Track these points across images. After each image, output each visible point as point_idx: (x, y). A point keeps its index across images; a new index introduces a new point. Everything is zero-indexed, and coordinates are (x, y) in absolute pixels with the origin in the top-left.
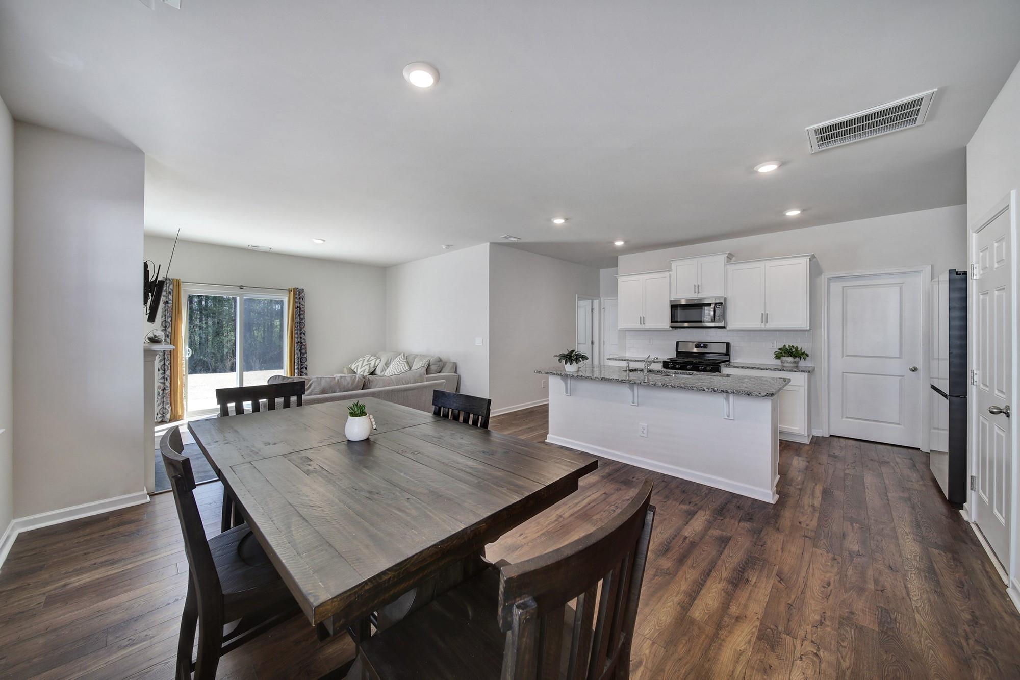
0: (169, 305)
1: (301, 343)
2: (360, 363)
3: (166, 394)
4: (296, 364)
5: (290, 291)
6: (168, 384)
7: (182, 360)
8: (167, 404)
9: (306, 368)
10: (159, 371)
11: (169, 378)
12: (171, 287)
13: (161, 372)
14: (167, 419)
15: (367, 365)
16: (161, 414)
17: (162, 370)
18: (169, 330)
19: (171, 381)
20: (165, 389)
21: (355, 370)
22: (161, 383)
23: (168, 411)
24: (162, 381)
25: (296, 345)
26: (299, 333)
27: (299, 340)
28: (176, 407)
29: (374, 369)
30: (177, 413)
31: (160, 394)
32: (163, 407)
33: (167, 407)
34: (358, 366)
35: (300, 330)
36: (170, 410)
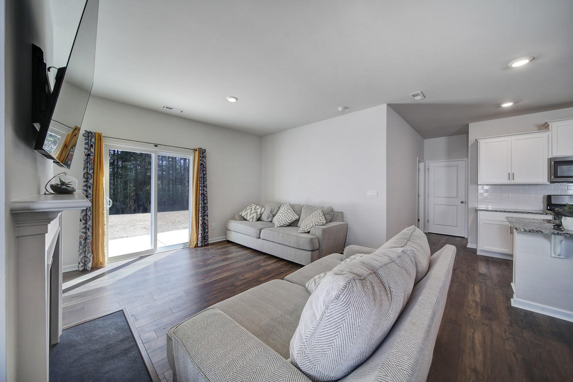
0: (91, 157)
1: (204, 195)
2: (249, 211)
3: (88, 243)
4: (200, 212)
5: (195, 150)
6: (89, 233)
7: (103, 210)
8: (89, 253)
9: (207, 216)
10: (81, 221)
11: (90, 229)
12: (93, 140)
13: (83, 222)
14: (89, 267)
15: (255, 212)
16: (83, 263)
17: (84, 220)
18: (91, 181)
19: (93, 230)
20: (87, 238)
21: (245, 217)
22: (83, 232)
23: (90, 260)
24: (84, 230)
25: (200, 196)
26: (202, 186)
27: (202, 192)
28: (98, 255)
29: (260, 216)
30: (99, 260)
31: (82, 244)
32: (85, 256)
33: (88, 256)
34: (247, 213)
35: (204, 184)
36: (91, 258)
